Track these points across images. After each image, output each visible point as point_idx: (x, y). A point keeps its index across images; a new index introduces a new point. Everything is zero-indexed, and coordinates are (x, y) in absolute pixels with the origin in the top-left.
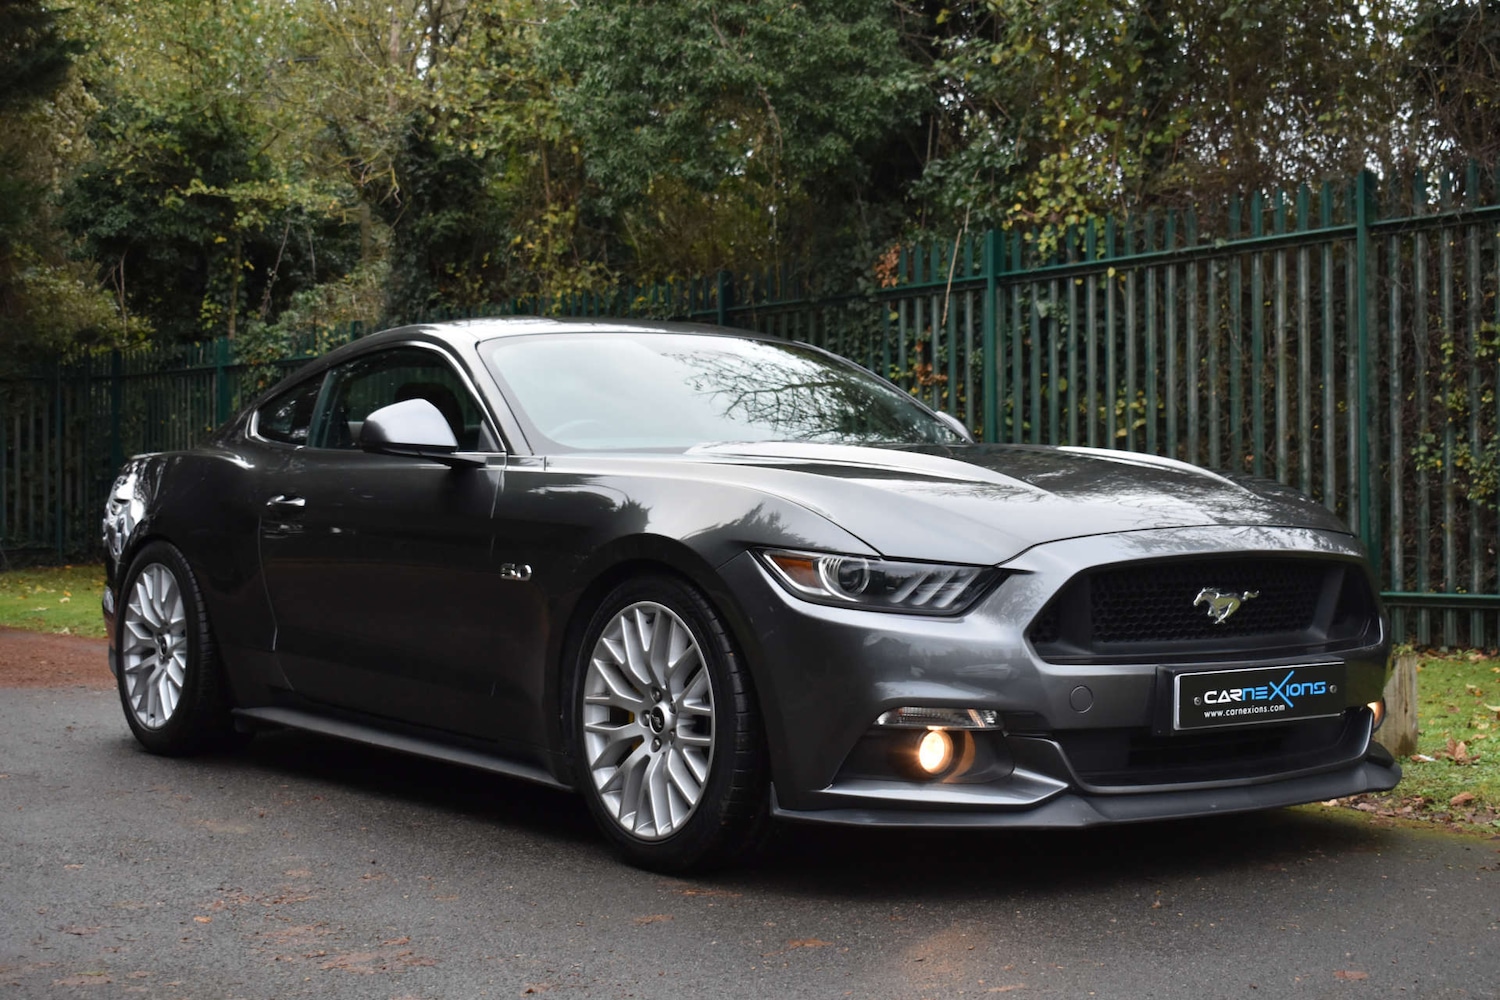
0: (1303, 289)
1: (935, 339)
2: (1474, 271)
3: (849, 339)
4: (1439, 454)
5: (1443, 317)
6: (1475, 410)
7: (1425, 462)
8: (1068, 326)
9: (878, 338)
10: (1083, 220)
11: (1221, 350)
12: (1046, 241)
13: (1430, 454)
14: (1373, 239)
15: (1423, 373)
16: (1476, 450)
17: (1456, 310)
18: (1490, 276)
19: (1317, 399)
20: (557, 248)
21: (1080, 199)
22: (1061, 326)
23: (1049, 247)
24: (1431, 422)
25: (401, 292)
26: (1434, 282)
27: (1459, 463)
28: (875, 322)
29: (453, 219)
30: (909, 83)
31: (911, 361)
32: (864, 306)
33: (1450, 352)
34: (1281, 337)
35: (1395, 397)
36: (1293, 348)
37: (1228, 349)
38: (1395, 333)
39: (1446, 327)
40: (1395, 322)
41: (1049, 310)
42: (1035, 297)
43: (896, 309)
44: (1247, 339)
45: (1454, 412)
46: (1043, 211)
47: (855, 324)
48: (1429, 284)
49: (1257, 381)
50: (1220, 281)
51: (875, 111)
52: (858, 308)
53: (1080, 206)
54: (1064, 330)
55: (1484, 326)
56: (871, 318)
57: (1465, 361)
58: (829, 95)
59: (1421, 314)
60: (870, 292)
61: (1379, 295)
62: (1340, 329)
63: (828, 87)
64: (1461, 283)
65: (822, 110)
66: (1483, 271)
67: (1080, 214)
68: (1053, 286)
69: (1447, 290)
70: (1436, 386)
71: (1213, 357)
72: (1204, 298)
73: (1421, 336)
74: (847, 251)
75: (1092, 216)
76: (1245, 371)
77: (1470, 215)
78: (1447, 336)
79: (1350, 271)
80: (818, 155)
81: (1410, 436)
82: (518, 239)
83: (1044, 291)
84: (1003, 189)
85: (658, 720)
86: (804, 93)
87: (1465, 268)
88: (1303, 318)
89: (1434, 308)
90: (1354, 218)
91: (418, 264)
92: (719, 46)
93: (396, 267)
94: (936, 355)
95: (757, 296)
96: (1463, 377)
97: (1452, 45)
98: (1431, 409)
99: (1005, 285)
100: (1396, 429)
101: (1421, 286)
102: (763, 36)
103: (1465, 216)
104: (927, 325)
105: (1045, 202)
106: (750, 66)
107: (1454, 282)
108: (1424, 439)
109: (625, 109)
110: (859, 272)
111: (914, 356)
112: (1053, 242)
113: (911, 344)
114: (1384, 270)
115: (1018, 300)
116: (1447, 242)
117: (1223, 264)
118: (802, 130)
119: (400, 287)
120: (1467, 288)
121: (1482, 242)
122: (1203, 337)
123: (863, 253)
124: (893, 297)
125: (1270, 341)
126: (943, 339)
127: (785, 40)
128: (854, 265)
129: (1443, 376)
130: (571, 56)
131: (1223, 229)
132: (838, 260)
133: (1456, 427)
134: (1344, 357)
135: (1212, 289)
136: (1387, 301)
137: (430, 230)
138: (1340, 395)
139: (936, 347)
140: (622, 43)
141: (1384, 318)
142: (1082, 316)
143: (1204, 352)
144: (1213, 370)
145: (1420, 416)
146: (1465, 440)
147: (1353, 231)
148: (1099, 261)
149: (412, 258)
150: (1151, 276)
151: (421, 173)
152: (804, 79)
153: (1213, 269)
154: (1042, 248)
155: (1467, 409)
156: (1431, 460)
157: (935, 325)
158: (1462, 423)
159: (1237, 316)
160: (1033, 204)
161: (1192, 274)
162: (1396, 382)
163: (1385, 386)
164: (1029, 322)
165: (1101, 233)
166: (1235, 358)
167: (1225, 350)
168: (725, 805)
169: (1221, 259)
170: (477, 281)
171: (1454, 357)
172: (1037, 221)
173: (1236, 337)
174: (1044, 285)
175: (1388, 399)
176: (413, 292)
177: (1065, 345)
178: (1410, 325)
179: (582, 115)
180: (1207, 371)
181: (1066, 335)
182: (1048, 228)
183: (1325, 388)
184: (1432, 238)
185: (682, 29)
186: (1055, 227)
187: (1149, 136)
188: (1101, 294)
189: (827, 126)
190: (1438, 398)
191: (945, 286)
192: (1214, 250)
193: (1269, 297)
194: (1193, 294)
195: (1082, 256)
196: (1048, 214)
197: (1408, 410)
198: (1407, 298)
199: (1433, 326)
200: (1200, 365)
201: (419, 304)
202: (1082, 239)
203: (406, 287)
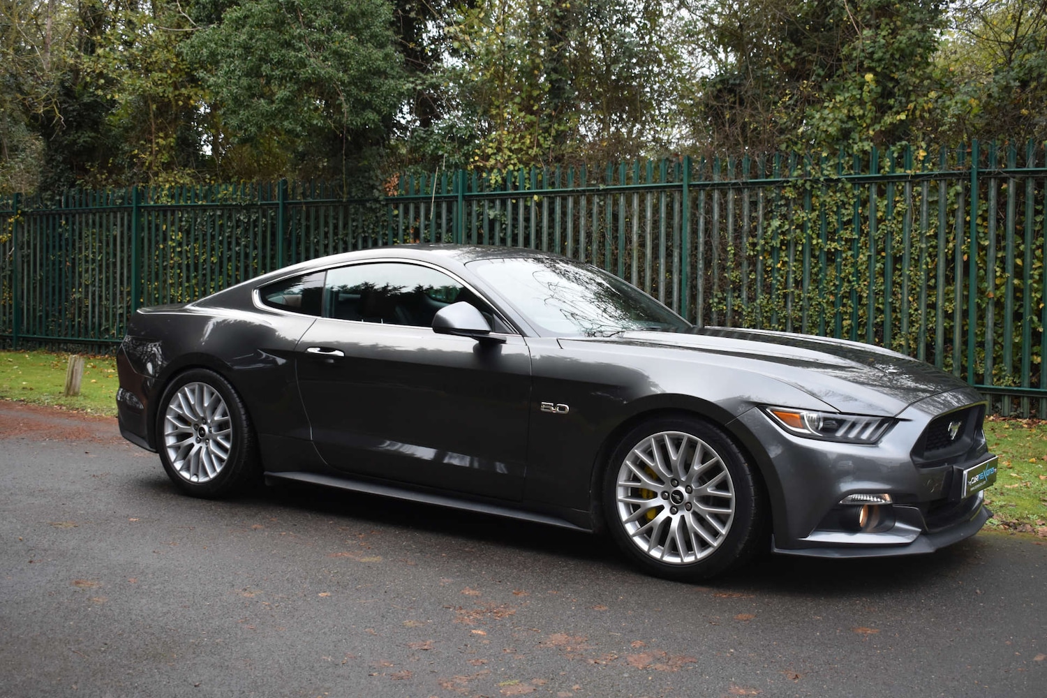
0: (649, 214)
1: (422, 226)
2: (746, 212)
3: (366, 223)
4: (725, 303)
5: (728, 233)
6: (745, 282)
7: (716, 307)
8: (507, 225)
9: (385, 224)
10: (516, 168)
11: (600, 242)
12: (494, 178)
13: (719, 303)
14: (690, 191)
15: (715, 262)
16: (745, 302)
17: (735, 230)
18: (753, 214)
19: (655, 271)
20: (165, 158)
21: (515, 156)
22: (502, 224)
23: (497, 181)
24: (720, 286)
25: (51, 178)
26: (723, 216)
27: (736, 308)
28: (384, 215)
29: (89, 137)
30: (416, 85)
31: (405, 237)
32: (378, 206)
33: (733, 252)
34: (635, 238)
35: (700, 273)
36: (642, 245)
37: (604, 242)
38: (701, 240)
39: (730, 239)
40: (701, 234)
41: (495, 216)
42: (486, 207)
43: (397, 208)
44: (616, 238)
45: (734, 282)
46: (492, 162)
47: (371, 215)
48: (721, 216)
49: (621, 260)
50: (600, 206)
51: (395, 99)
52: (374, 207)
53: (516, 161)
54: (504, 226)
55: (751, 240)
56: (382, 212)
57: (740, 257)
58: (370, 88)
59: (715, 231)
60: (381, 198)
61: (692, 220)
62: (669, 236)
63: (370, 84)
64: (738, 217)
65: (367, 97)
66: (751, 211)
67: (514, 165)
68: (498, 202)
69: (731, 220)
70: (723, 268)
71: (595, 246)
72: (590, 214)
73: (716, 243)
74: (367, 174)
75: (521, 166)
76: (613, 254)
77: (747, 183)
78: (731, 243)
79: (677, 206)
80: (363, 122)
81: (708, 292)
82: (136, 152)
83: (491, 205)
84: (466, 148)
85: (678, 497)
86: (356, 86)
87: (741, 209)
88: (648, 229)
89: (724, 229)
90: (682, 180)
91: (64, 162)
92: (309, 56)
93: (48, 163)
94: (422, 236)
95: (304, 195)
96: (738, 265)
97: (733, 95)
98: (720, 280)
99: (468, 200)
100: (700, 288)
101: (716, 216)
102: (336, 52)
103: (743, 183)
104: (417, 217)
105: (493, 157)
106: (330, 70)
107: (735, 217)
108: (716, 295)
109: (250, 88)
110: (373, 187)
111: (408, 234)
112: (499, 179)
113: (407, 228)
114: (695, 205)
115: (475, 208)
116: (731, 196)
117: (602, 198)
118: (354, 107)
119: (50, 175)
120: (742, 220)
121: (750, 196)
122: (589, 235)
123: (377, 176)
124: (396, 202)
125: (629, 240)
126: (427, 227)
127: (347, 56)
128: (371, 182)
129: (729, 263)
130: (213, 54)
131: (603, 180)
132: (360, 179)
133: (734, 290)
134: (672, 251)
135: (595, 209)
136: (697, 223)
137: (74, 142)
138: (669, 271)
139: (422, 231)
140: (247, 49)
141: (695, 232)
142: (515, 219)
143: (589, 242)
144: (594, 252)
145: (714, 284)
146: (739, 296)
147: (681, 186)
148: (527, 191)
149: (60, 158)
150: (558, 201)
151: (71, 108)
152: (358, 79)
153: (596, 200)
154: (493, 182)
155: (740, 281)
156: (721, 306)
157: (422, 218)
158: (737, 288)
159: (609, 225)
160: (486, 157)
161: (583, 202)
162: (701, 265)
163: (694, 267)
164: (482, 220)
165: (527, 176)
166: (608, 247)
167: (602, 244)
168: (741, 546)
169: (601, 195)
170: (104, 174)
171: (735, 255)
172: (489, 167)
173: (609, 236)
174: (493, 202)
175: (697, 274)
176: (60, 178)
177: (505, 234)
178: (709, 237)
179: (225, 89)
180: (591, 254)
181: (505, 229)
182: (495, 171)
183: (660, 266)
184: (724, 194)
185: (288, 45)
186: (500, 171)
187: (556, 126)
188: (527, 208)
189: (368, 105)
190: (726, 275)
191: (431, 198)
192: (598, 190)
193: (629, 217)
194: (583, 213)
195: (516, 188)
196: (496, 164)
197: (708, 280)
198: (708, 222)
199: (722, 238)
200: (587, 250)
201: (64, 185)
202: (515, 178)
203: (55, 175)
